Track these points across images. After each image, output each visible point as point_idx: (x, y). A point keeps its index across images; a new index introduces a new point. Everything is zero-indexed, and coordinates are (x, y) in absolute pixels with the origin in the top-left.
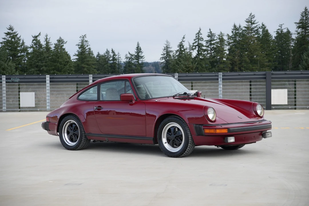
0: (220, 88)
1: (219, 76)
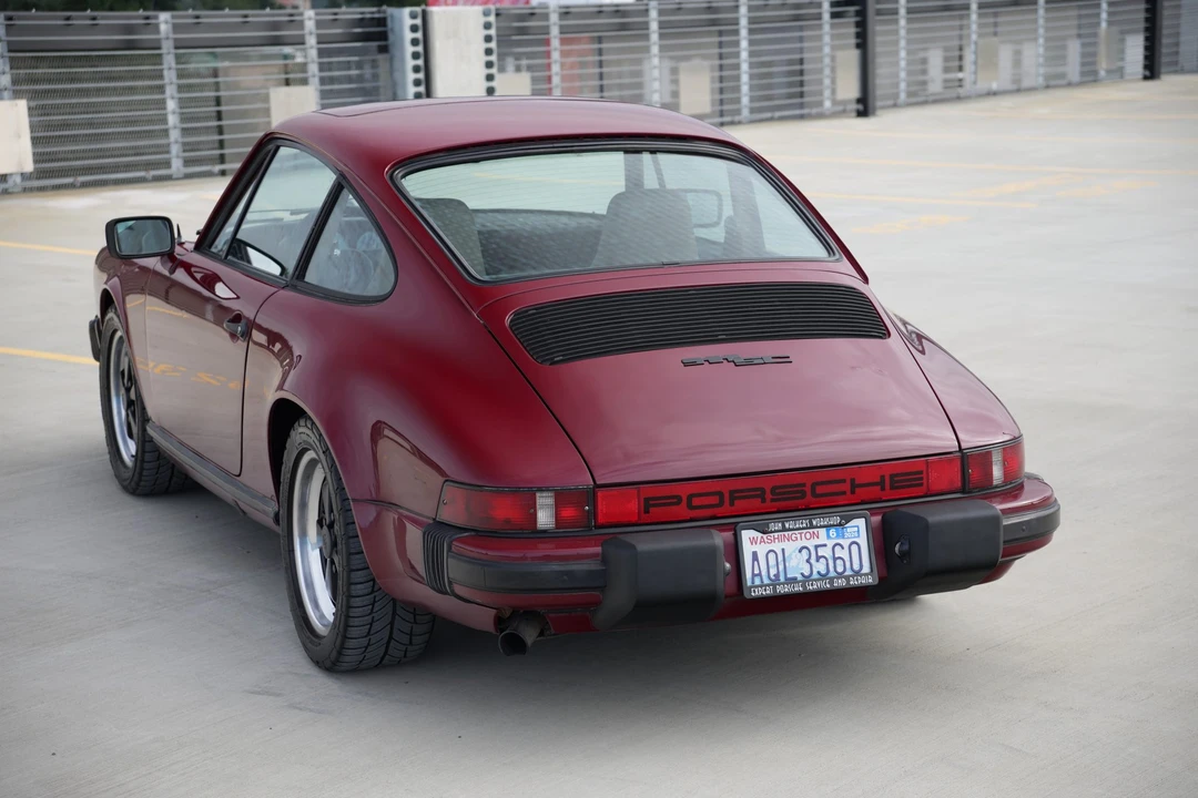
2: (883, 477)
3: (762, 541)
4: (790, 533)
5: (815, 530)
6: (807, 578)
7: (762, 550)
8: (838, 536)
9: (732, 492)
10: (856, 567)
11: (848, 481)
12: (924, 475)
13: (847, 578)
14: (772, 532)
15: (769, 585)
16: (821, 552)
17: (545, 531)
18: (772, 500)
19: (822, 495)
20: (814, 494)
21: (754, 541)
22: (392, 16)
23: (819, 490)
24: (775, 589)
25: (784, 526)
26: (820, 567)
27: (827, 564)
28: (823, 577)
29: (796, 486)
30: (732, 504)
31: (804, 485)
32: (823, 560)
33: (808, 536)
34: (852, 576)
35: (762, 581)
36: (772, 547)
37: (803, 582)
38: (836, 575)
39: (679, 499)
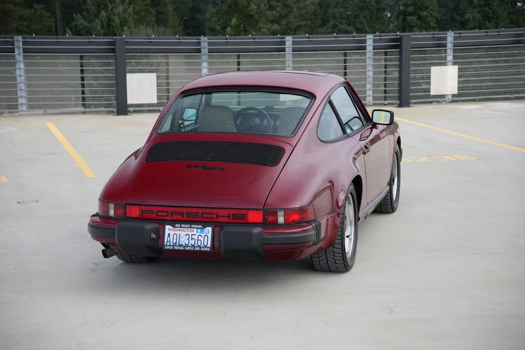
0: (20, 69)
1: (16, 43)
2: (229, 214)
3: (173, 230)
4: (183, 229)
5: (193, 229)
6: (187, 246)
7: (172, 233)
8: (201, 232)
9: (172, 212)
10: (205, 244)
11: (216, 214)
12: (247, 216)
13: (200, 247)
14: (176, 227)
15: (172, 246)
16: (193, 237)
17: (111, 217)
18: (186, 217)
19: (205, 218)
20: (202, 217)
21: (169, 230)
23: (204, 215)
24: (174, 247)
25: (181, 226)
26: (192, 242)
27: (195, 242)
28: (193, 246)
29: (196, 213)
30: (172, 216)
31: (199, 213)
32: (193, 240)
33: (190, 231)
34: (202, 247)
35: (170, 244)
36: (176, 232)
37: (184, 246)
38: (197, 246)
39: (153, 212)
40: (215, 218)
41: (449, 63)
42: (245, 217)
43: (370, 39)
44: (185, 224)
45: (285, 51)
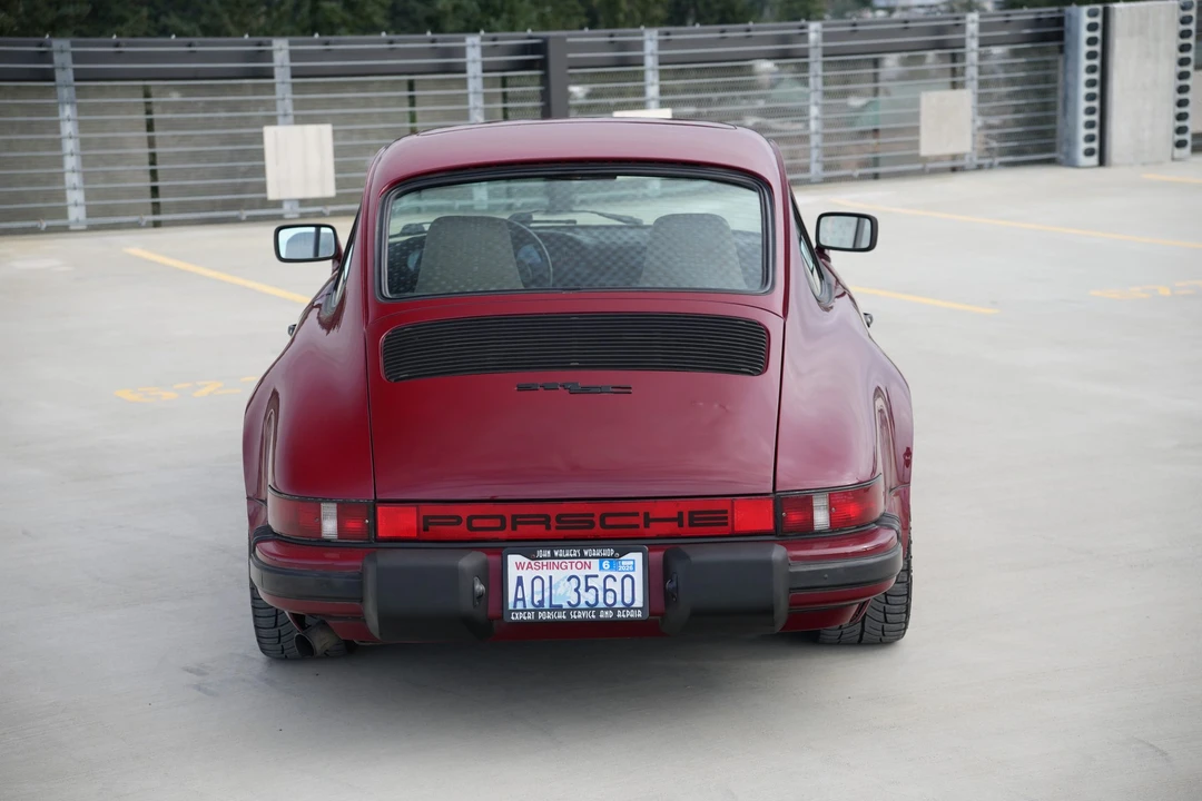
2: (680, 514)
3: (530, 566)
4: (560, 561)
5: (588, 561)
6: (574, 608)
7: (527, 575)
8: (611, 568)
9: (514, 517)
10: (628, 600)
11: (641, 515)
12: (729, 515)
13: (615, 610)
14: (539, 559)
15: (530, 611)
16: (591, 582)
17: (328, 541)
18: (557, 528)
19: (614, 527)
20: (603, 525)
21: (519, 566)
22: (1070, 15)
23: (609, 521)
24: (536, 615)
25: (552, 554)
26: (589, 597)
27: (597, 595)
28: (591, 607)
29: (584, 515)
30: (514, 528)
31: (592, 515)
32: (592, 591)
33: (579, 565)
34: (621, 609)
35: (525, 606)
36: (539, 573)
37: (568, 611)
38: (604, 606)
39: (459, 520)
40: (642, 525)
41: (653, 104)
42: (726, 518)
43: (474, 46)
44: (565, 548)
45: (272, 77)
